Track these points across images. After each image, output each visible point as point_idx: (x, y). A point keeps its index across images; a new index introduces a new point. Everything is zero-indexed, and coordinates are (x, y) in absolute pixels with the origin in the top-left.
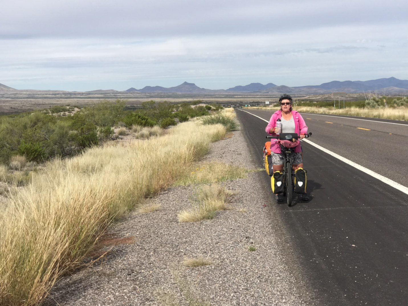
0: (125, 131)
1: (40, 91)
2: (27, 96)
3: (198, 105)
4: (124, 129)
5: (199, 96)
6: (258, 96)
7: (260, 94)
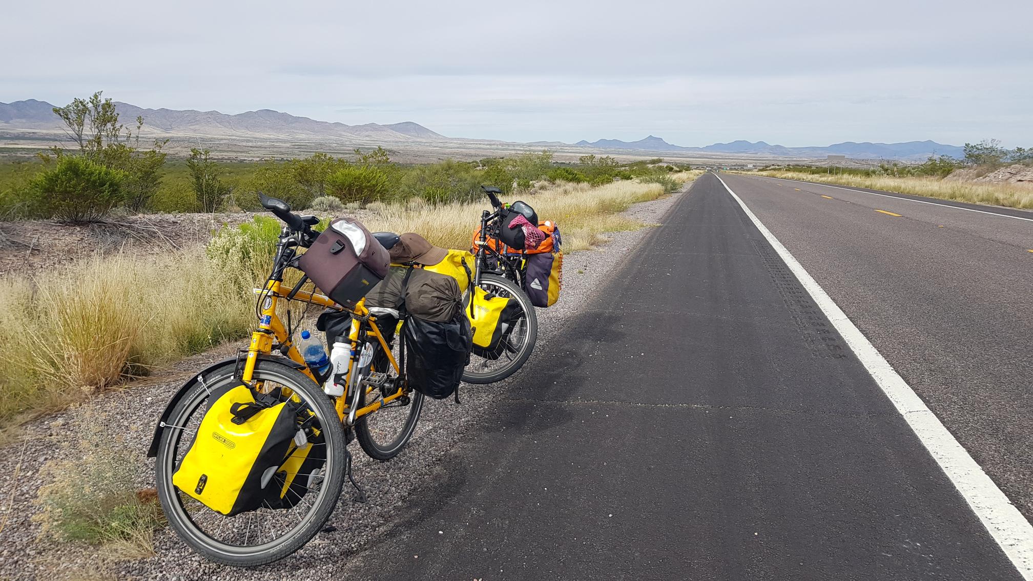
0: (546, 186)
1: (473, 140)
2: (458, 146)
3: (657, 165)
4: (546, 183)
5: (667, 154)
6: (743, 158)
7: (746, 155)
